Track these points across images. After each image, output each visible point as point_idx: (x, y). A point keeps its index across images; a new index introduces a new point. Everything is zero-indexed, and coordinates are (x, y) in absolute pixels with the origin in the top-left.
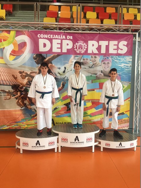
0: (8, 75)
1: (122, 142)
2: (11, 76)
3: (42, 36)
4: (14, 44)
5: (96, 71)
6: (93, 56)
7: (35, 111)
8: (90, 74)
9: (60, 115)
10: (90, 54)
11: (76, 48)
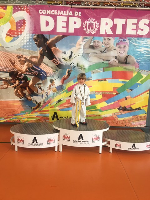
0: (4, 60)
1: (135, 144)
2: (9, 61)
3: (44, 12)
4: (11, 22)
5: (109, 56)
6: (106, 38)
7: (36, 103)
8: (102, 61)
9: (64, 108)
10: (102, 35)
11: (86, 27)
